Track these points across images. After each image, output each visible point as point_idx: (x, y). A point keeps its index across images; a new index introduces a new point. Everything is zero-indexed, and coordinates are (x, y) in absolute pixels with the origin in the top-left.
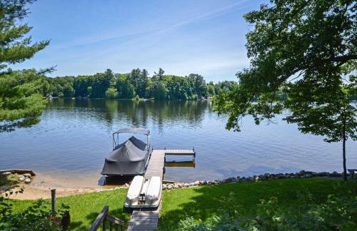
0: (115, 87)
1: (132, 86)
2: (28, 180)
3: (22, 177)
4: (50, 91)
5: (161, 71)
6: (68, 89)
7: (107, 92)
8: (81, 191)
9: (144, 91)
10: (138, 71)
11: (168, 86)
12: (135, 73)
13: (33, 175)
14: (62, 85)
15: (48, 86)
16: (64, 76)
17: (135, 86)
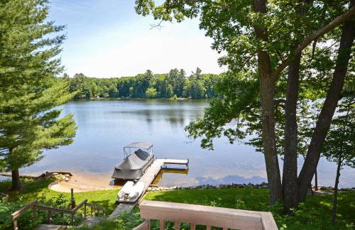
0: (155, 87)
1: (170, 86)
2: (67, 179)
3: (64, 177)
4: (97, 92)
5: (199, 71)
6: (113, 90)
7: (147, 92)
8: (97, 188)
9: (182, 90)
10: (175, 71)
11: (205, 84)
12: (173, 72)
13: (71, 175)
14: (108, 87)
15: (96, 88)
16: (109, 78)
17: (173, 85)
